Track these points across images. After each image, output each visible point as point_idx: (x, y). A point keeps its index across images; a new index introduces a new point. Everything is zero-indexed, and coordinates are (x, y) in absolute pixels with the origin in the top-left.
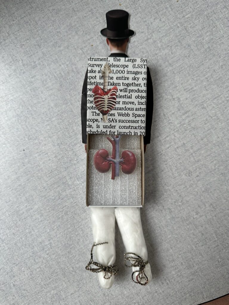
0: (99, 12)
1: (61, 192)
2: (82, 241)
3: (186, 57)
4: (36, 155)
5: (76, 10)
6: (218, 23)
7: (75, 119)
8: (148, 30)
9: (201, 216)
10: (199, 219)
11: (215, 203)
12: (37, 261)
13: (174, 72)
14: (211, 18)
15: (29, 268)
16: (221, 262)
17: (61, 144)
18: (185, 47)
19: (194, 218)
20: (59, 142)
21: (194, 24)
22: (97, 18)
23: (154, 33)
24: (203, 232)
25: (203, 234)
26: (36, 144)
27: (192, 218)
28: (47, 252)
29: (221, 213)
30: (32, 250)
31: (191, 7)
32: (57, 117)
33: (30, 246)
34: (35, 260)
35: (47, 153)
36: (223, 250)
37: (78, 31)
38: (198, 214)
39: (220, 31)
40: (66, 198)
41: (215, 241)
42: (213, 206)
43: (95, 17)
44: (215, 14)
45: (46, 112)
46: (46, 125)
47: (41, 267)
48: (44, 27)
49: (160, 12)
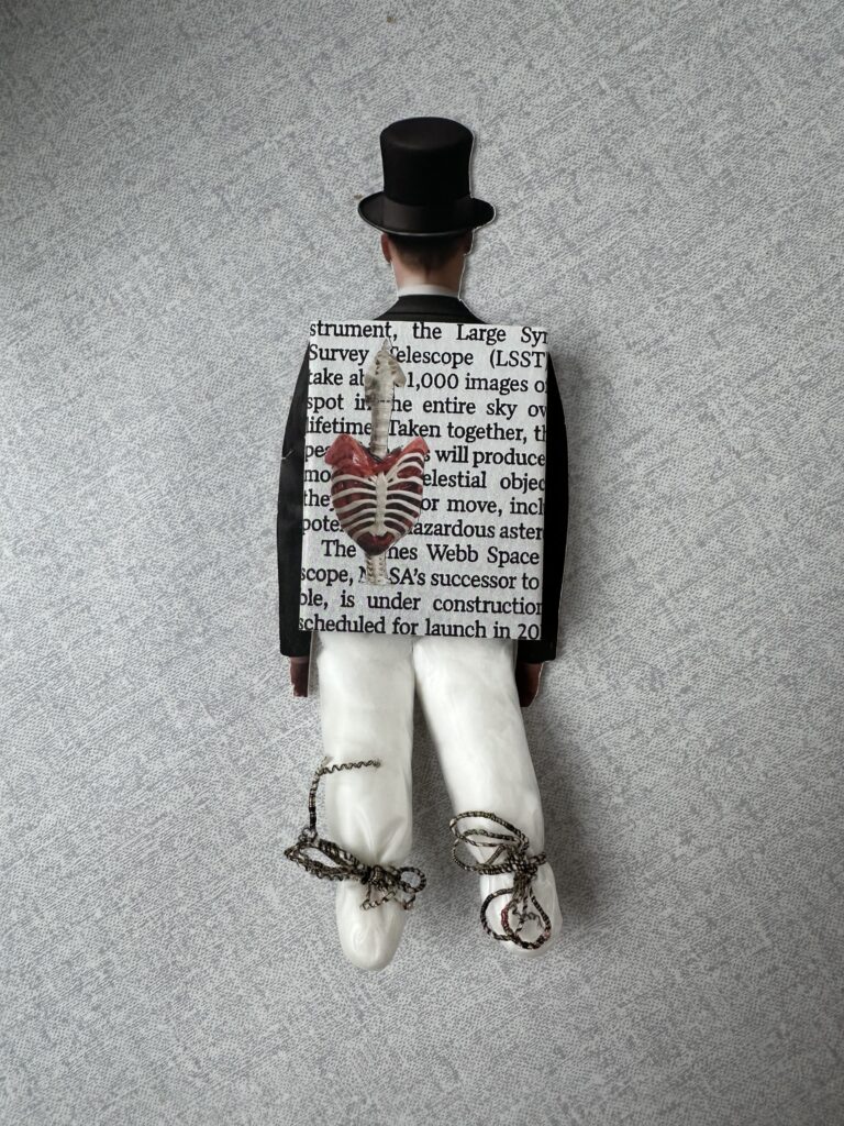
0: (284, 41)
1: (144, 759)
2: (230, 952)
3: (635, 212)
4: (46, 615)
5: (192, 31)
6: (764, 71)
7: (196, 467)
8: (480, 107)
9: (701, 850)
10: (694, 862)
11: (760, 795)
12: (52, 1034)
13: (585, 277)
14: (736, 51)
15: (23, 1065)
16: (788, 1034)
17: (143, 567)
18: (628, 175)
19: (674, 859)
20: (133, 562)
21: (667, 77)
22: (277, 64)
23: (506, 119)
24: (712, 915)
25: (711, 923)
26: (44, 570)
27: (666, 859)
28: (95, 999)
29: (784, 835)
30: (35, 993)
31: (652, 9)
32: (124, 462)
33: (28, 975)
34: (44, 1034)
35: (88, 608)
36: (795, 986)
37: (202, 117)
38: (693, 840)
39: (772, 103)
40: (165, 785)
41: (764, 950)
42: (749, 810)
43: (269, 61)
44: (751, 33)
45: (80, 443)
46: (84, 497)
47: (70, 1060)
48: (67, 103)
49: (527, 31)
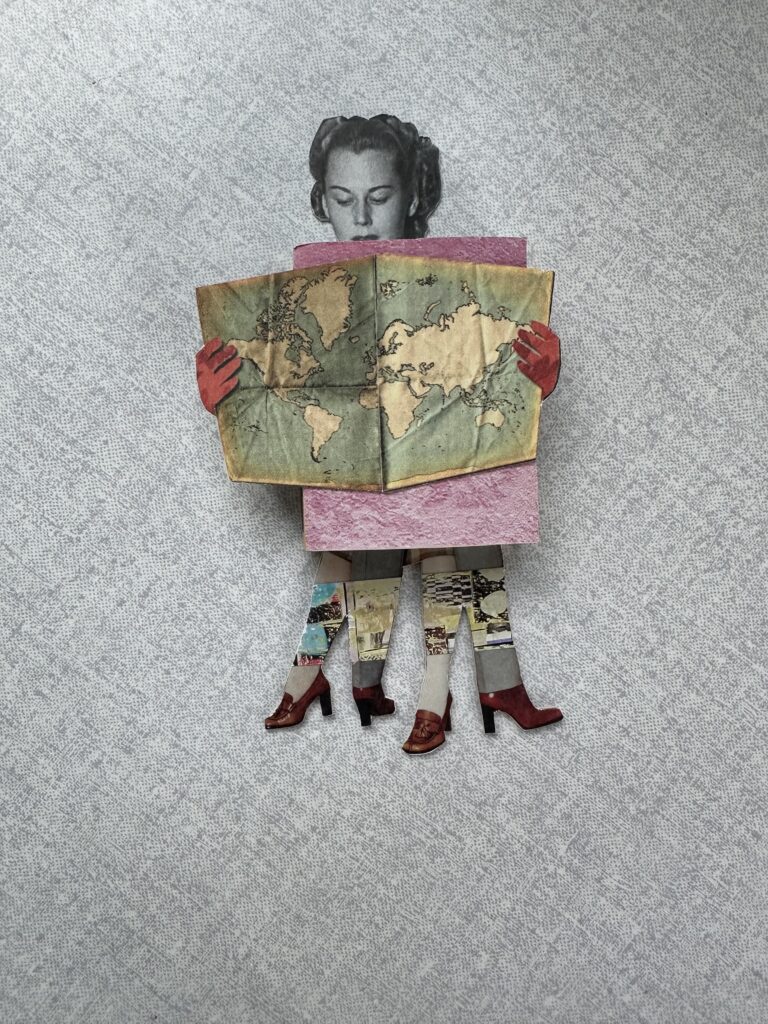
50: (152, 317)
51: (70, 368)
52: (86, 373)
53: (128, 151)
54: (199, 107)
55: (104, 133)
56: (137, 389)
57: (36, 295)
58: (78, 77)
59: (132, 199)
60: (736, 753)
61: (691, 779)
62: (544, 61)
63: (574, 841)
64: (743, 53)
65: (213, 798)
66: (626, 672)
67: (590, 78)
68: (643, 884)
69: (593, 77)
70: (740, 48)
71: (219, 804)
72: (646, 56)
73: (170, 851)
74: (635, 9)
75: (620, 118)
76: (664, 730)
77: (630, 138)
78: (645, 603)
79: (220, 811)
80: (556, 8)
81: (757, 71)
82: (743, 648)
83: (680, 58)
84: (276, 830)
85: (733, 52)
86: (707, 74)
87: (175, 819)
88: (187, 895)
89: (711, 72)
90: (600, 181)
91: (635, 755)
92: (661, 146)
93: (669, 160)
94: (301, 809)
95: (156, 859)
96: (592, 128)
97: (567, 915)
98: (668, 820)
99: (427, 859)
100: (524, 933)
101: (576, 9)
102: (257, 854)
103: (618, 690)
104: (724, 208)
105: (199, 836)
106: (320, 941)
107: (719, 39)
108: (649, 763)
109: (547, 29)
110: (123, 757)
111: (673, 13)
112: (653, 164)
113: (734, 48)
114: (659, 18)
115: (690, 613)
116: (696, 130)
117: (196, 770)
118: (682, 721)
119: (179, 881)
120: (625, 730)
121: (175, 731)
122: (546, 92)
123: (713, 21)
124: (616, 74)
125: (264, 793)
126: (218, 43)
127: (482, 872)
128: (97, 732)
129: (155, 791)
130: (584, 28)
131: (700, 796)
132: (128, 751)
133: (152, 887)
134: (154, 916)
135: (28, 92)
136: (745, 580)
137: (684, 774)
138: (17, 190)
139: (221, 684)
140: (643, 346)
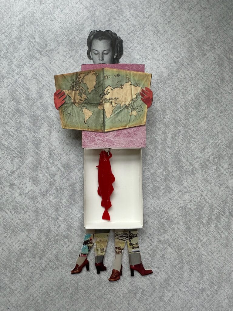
50: (43, 119)
51: (18, 128)
52: (22, 130)
53: (45, 72)
54: (67, 64)
55: (40, 66)
56: (35, 137)
57: (13, 107)
58: (35, 49)
59: (44, 86)
60: (179, 267)
61: (165, 271)
62: (163, 69)
63: (130, 282)
64: (217, 77)
65: (35, 252)
66: (153, 239)
67: (174, 76)
68: (147, 298)
69: (175, 76)
70: (216, 76)
71: (36, 254)
72: (190, 73)
73: (21, 264)
74: (190, 60)
75: (180, 88)
76: (161, 257)
77: (182, 94)
78: (162, 221)
79: (36, 256)
80: (168, 55)
81: (219, 83)
82: (187, 239)
83: (199, 75)
84: (51, 264)
85: (214, 76)
86: (206, 81)
87: (24, 256)
88: (23, 277)
89: (207, 81)
90: (172, 104)
91: (152, 262)
92: (190, 98)
93: (191, 102)
94: (58, 260)
95: (16, 266)
96: (172, 90)
97: (125, 302)
98: (157, 281)
99: (90, 279)
100: (112, 305)
101: (174, 57)
102: (44, 269)
103: (150, 244)
104: (204, 118)
105: (30, 262)
106: (57, 296)
107: (211, 72)
108: (155, 265)
109: (165, 60)
110: (13, 237)
111: (200, 63)
112: (187, 102)
113: (215, 75)
114: (196, 63)
115: (173, 226)
116: (200, 96)
117: (32, 244)
118: (166, 255)
119: (22, 273)
120: (150, 255)
121: (28, 232)
122: (161, 78)
123: (210, 67)
124: (181, 76)
125: (49, 253)
126: (75, 47)
127: (104, 286)
128: (7, 228)
129: (20, 247)
130: (175, 62)
131: (167, 277)
132: (15, 235)
133: (14, 273)
134: (13, 281)
135: (21, 51)
136: (190, 220)
137: (164, 270)
138: (13, 77)
139: (43, 222)
140: (175, 151)
